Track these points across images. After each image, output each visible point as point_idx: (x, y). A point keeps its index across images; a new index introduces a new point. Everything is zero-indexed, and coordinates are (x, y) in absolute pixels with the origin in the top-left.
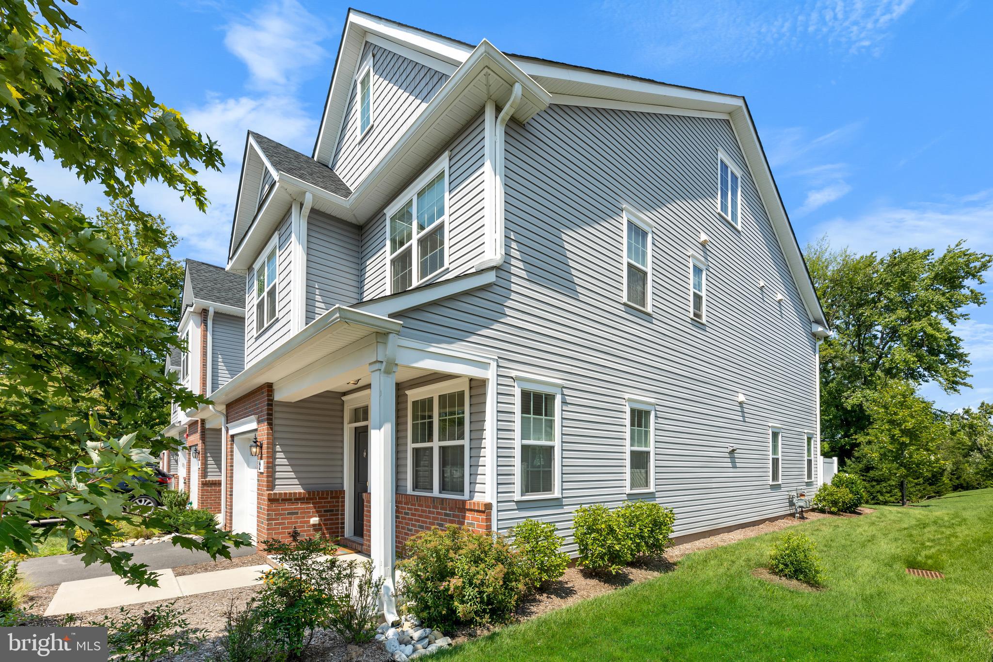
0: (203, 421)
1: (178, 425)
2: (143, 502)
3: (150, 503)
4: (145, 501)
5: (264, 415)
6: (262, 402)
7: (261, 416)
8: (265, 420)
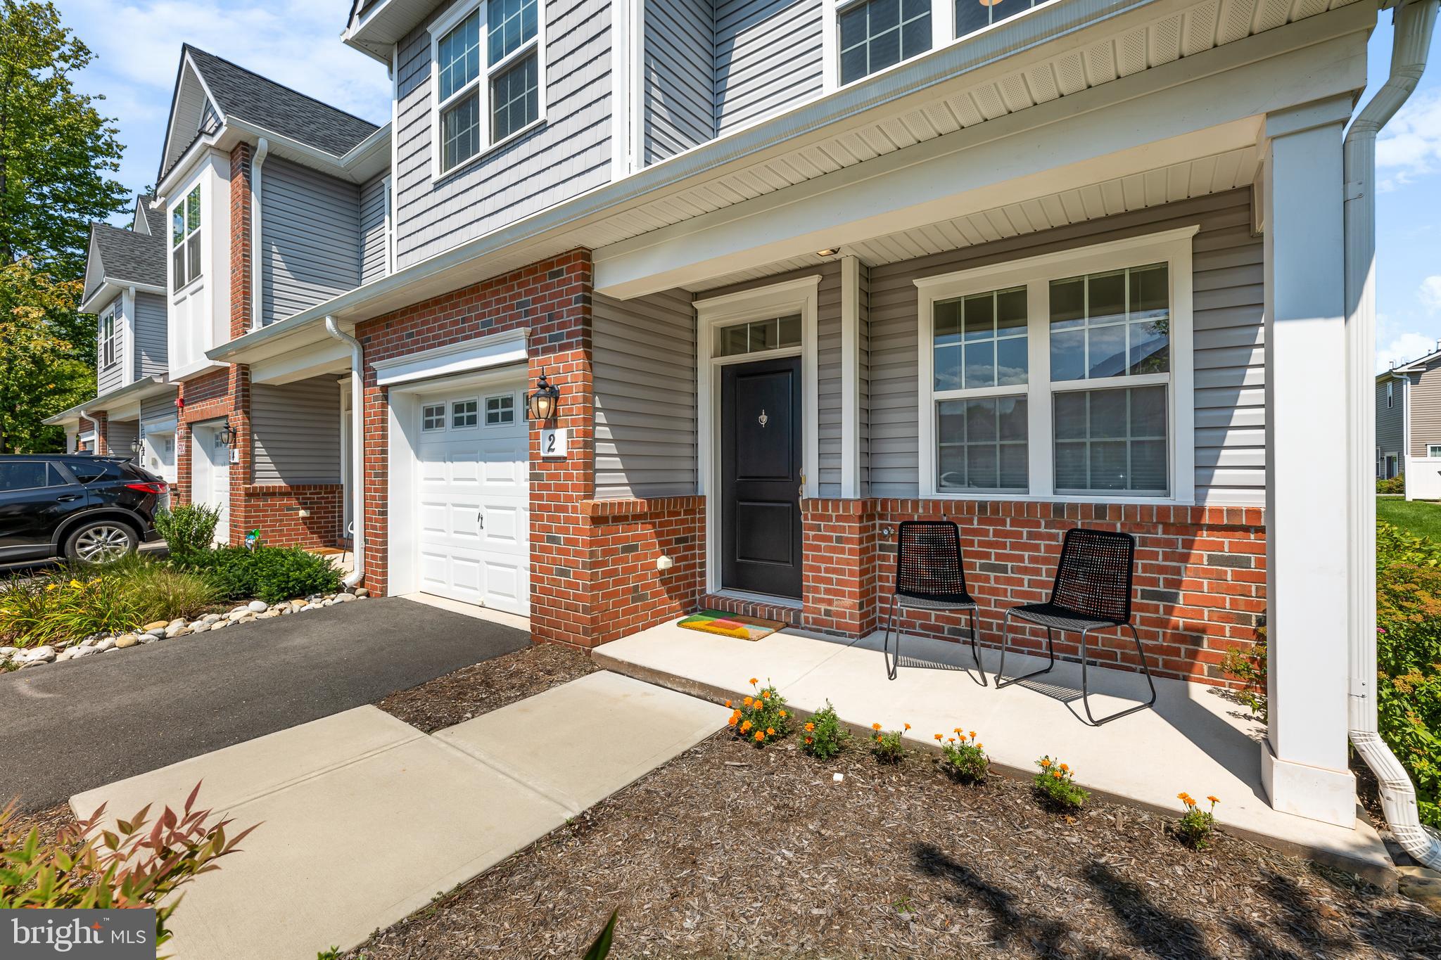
0: (244, 370)
1: (160, 380)
2: (105, 534)
3: (120, 536)
4: (110, 532)
5: (564, 325)
6: (551, 297)
7: (547, 329)
8: (568, 335)
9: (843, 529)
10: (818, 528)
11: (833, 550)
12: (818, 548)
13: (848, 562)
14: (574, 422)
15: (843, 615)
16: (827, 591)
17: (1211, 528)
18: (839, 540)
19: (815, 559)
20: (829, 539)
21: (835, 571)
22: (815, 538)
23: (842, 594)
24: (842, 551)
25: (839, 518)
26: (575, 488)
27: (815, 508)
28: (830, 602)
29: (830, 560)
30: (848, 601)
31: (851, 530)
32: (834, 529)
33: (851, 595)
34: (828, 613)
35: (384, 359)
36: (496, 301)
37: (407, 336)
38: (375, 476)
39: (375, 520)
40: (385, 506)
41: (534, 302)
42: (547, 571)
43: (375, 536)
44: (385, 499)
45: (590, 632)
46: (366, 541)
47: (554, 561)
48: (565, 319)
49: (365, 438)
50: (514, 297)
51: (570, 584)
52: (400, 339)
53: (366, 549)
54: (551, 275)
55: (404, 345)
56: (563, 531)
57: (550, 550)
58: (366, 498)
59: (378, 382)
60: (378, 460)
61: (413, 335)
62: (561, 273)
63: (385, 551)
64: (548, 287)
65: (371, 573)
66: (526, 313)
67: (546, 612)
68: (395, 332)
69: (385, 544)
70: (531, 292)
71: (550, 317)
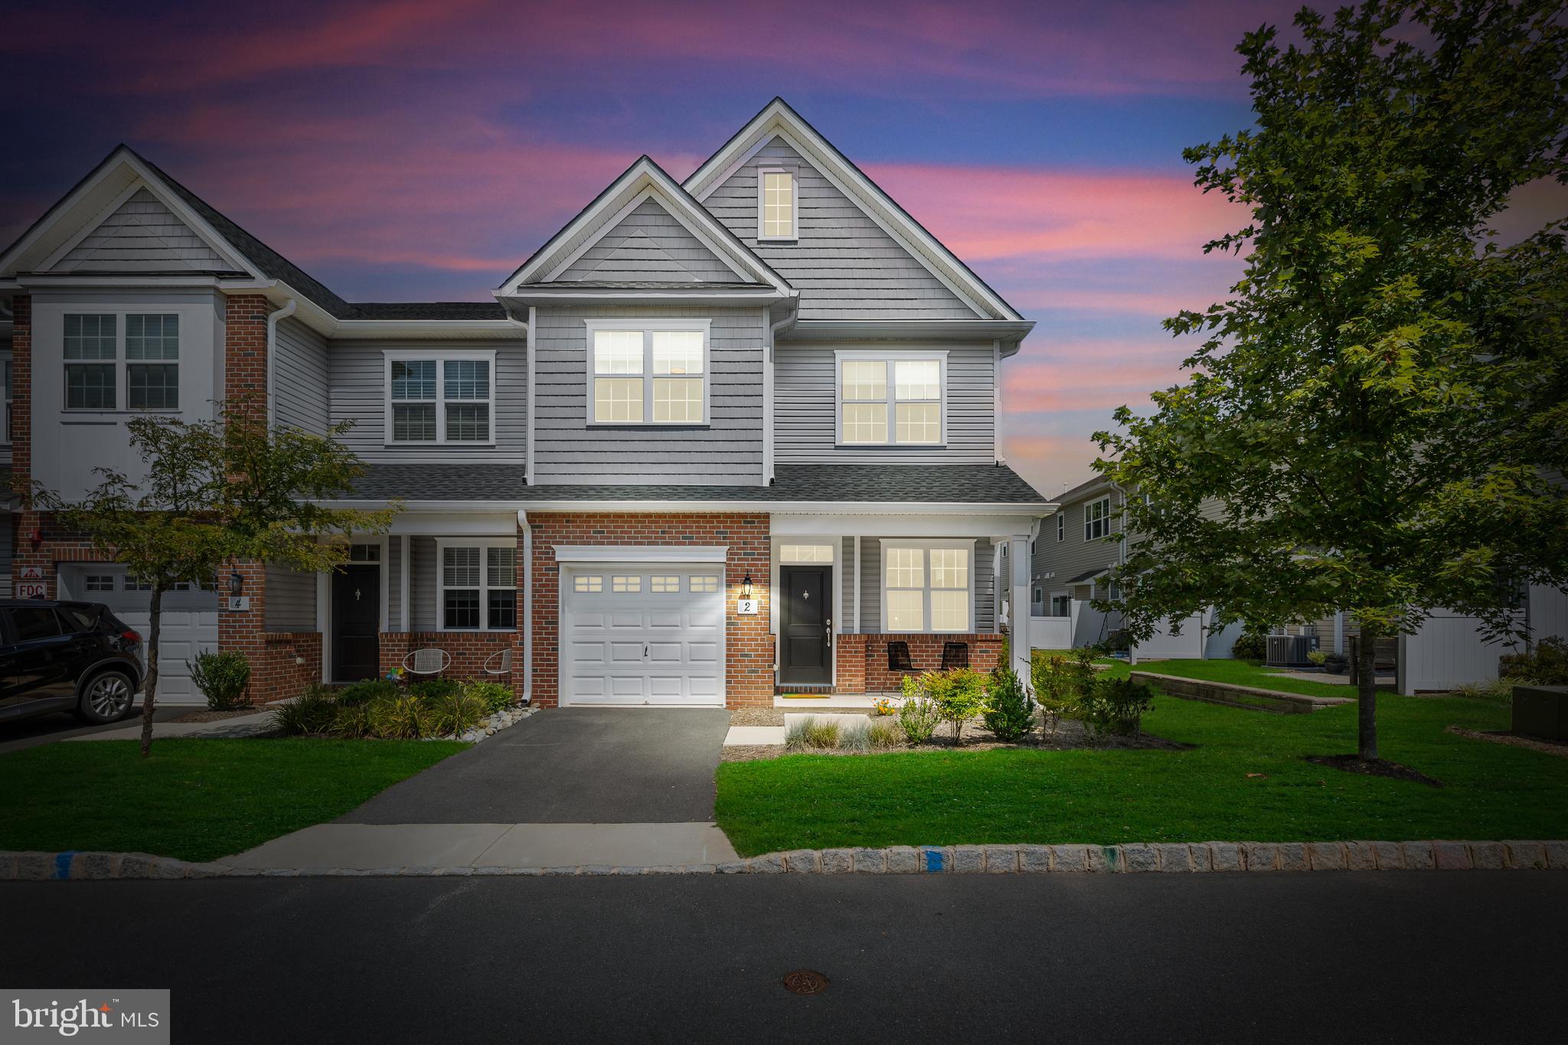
5: (755, 549)
6: (745, 533)
7: (742, 549)
8: (759, 554)
9: (857, 647)
11: (853, 657)
12: (845, 657)
13: (860, 662)
14: (762, 597)
15: (857, 685)
16: (850, 676)
17: (980, 641)
18: (856, 652)
19: (844, 661)
20: (851, 652)
21: (853, 666)
22: (844, 652)
23: (857, 676)
24: (857, 657)
27: (857, 638)
28: (851, 680)
29: (851, 662)
30: (860, 679)
31: (861, 647)
32: (853, 647)
34: (850, 685)
35: (561, 543)
36: (697, 527)
37: (594, 532)
38: (547, 623)
39: (548, 655)
40: (557, 644)
41: (731, 533)
42: (741, 672)
43: (547, 665)
44: (556, 639)
45: (771, 698)
46: (534, 670)
47: (747, 666)
48: (756, 545)
49: (533, 596)
50: (714, 527)
51: (759, 677)
52: (585, 532)
53: (533, 676)
54: (745, 522)
55: (591, 538)
56: (753, 650)
57: (744, 661)
58: (534, 639)
59: (557, 559)
60: (550, 612)
61: (603, 532)
62: (754, 522)
63: (557, 676)
64: (742, 528)
65: (541, 692)
66: (724, 538)
67: (740, 693)
68: (578, 527)
69: (557, 670)
70: (730, 527)
71: (744, 543)
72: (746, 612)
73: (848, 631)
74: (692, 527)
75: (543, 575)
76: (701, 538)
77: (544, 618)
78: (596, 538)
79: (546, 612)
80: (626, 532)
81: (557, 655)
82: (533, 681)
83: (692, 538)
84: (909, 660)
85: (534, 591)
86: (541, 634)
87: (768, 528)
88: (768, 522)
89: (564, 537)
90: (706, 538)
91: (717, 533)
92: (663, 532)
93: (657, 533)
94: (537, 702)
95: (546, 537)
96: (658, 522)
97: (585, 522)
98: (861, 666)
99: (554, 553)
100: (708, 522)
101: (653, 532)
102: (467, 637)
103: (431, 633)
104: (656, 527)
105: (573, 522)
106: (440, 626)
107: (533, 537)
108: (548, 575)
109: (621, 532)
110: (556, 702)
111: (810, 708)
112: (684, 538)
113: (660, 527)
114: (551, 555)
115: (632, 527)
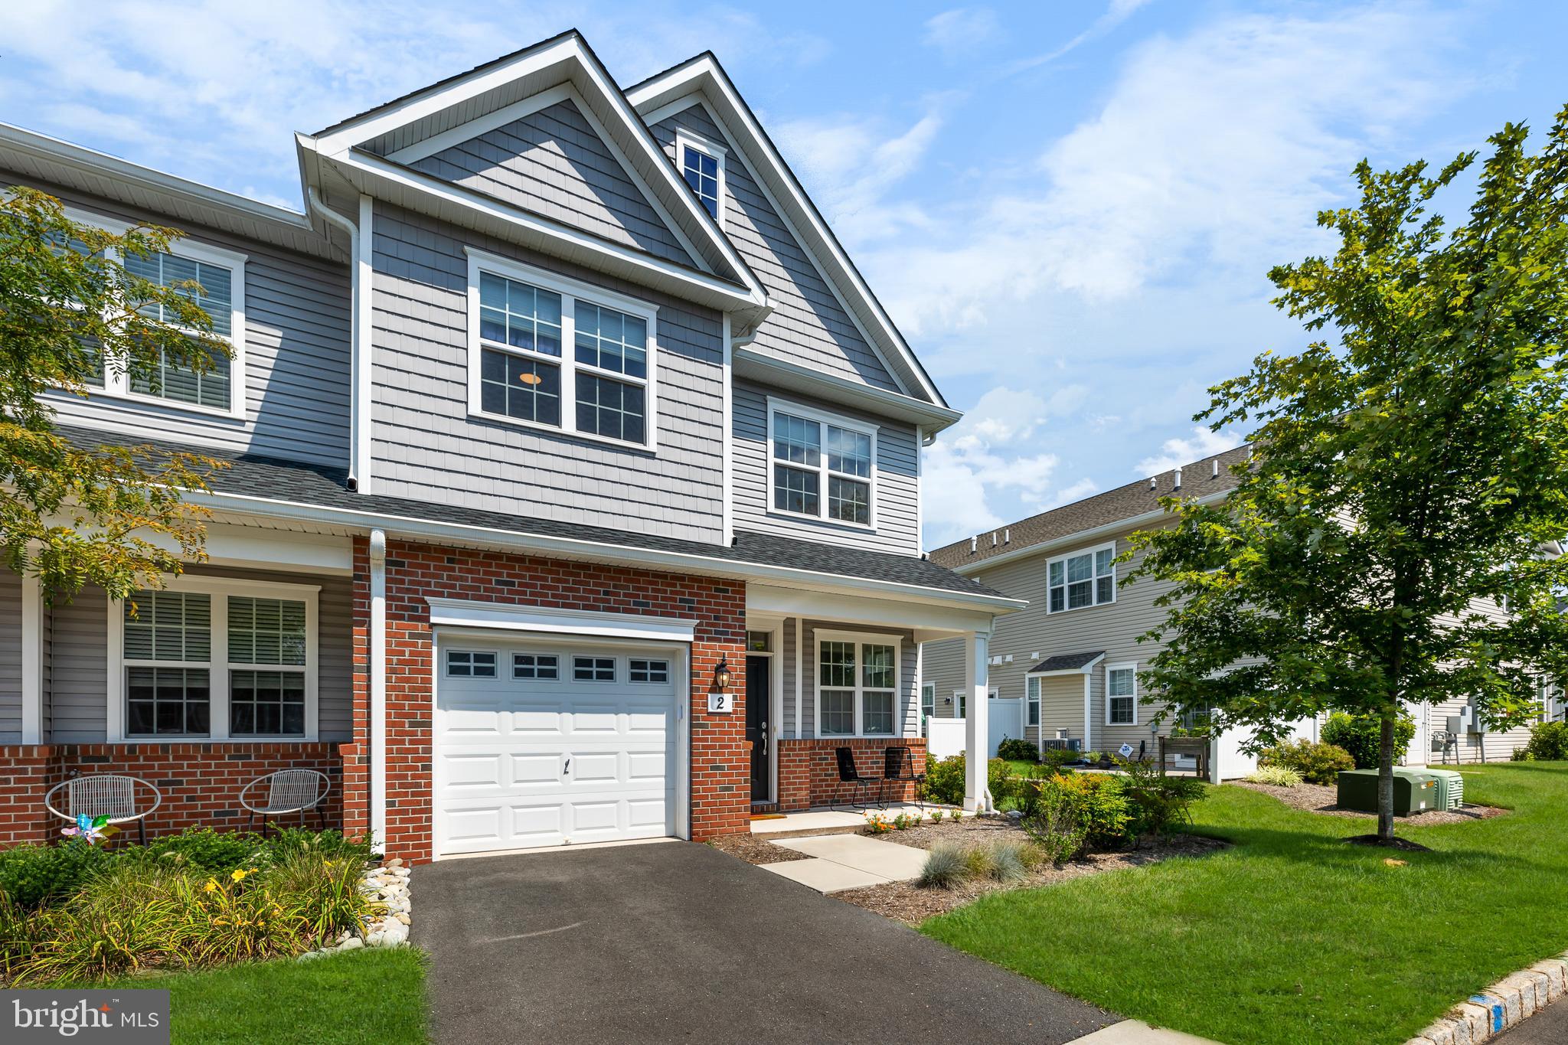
5: (729, 626)
6: (716, 604)
7: (712, 625)
8: (733, 634)
9: (802, 755)
10: (789, 755)
11: (797, 766)
12: (789, 767)
13: (804, 772)
14: (737, 691)
15: (801, 800)
16: (794, 789)
18: (800, 761)
19: (787, 772)
20: (795, 761)
22: (788, 761)
23: (801, 789)
24: (801, 766)
25: (800, 749)
26: (737, 733)
27: (800, 744)
28: (795, 795)
29: (795, 772)
30: (805, 793)
31: (806, 755)
32: (797, 755)
33: (806, 789)
34: (794, 801)
35: (441, 595)
36: (654, 590)
37: (498, 582)
38: (412, 725)
39: (414, 777)
40: (430, 759)
41: (699, 602)
42: (711, 790)
43: (414, 794)
44: (429, 751)
45: (747, 823)
46: (389, 804)
47: (718, 782)
48: (730, 622)
49: (388, 680)
50: (676, 593)
51: (734, 796)
52: (482, 581)
53: (388, 813)
54: (717, 590)
55: (493, 590)
56: (726, 761)
57: (715, 776)
58: (389, 751)
59: (433, 620)
60: (420, 707)
61: (513, 584)
62: (727, 591)
63: (430, 811)
64: (713, 597)
65: (401, 839)
66: (691, 608)
67: (710, 818)
68: (470, 571)
69: (429, 802)
70: (696, 595)
71: (716, 618)
72: (719, 710)
73: (790, 736)
74: (646, 590)
75: (406, 644)
76: (660, 606)
77: (406, 715)
78: (501, 591)
79: (411, 707)
80: (549, 588)
81: (430, 776)
82: (388, 822)
83: (647, 605)
84: (855, 769)
85: (390, 671)
86: (403, 742)
87: (744, 600)
88: (744, 593)
89: (445, 586)
90: (665, 606)
91: (681, 600)
92: (606, 593)
93: (598, 592)
94: (394, 856)
95: (411, 582)
96: (598, 577)
97: (482, 564)
98: (806, 778)
99: (427, 609)
100: (669, 585)
101: (591, 591)
102: (184, 753)
103: (97, 747)
104: (595, 584)
105: (460, 562)
106: (115, 729)
107: (388, 580)
108: (415, 645)
109: (542, 587)
110: (429, 854)
111: (792, 832)
112: (635, 603)
113: (601, 585)
114: (420, 613)
115: (559, 581)
